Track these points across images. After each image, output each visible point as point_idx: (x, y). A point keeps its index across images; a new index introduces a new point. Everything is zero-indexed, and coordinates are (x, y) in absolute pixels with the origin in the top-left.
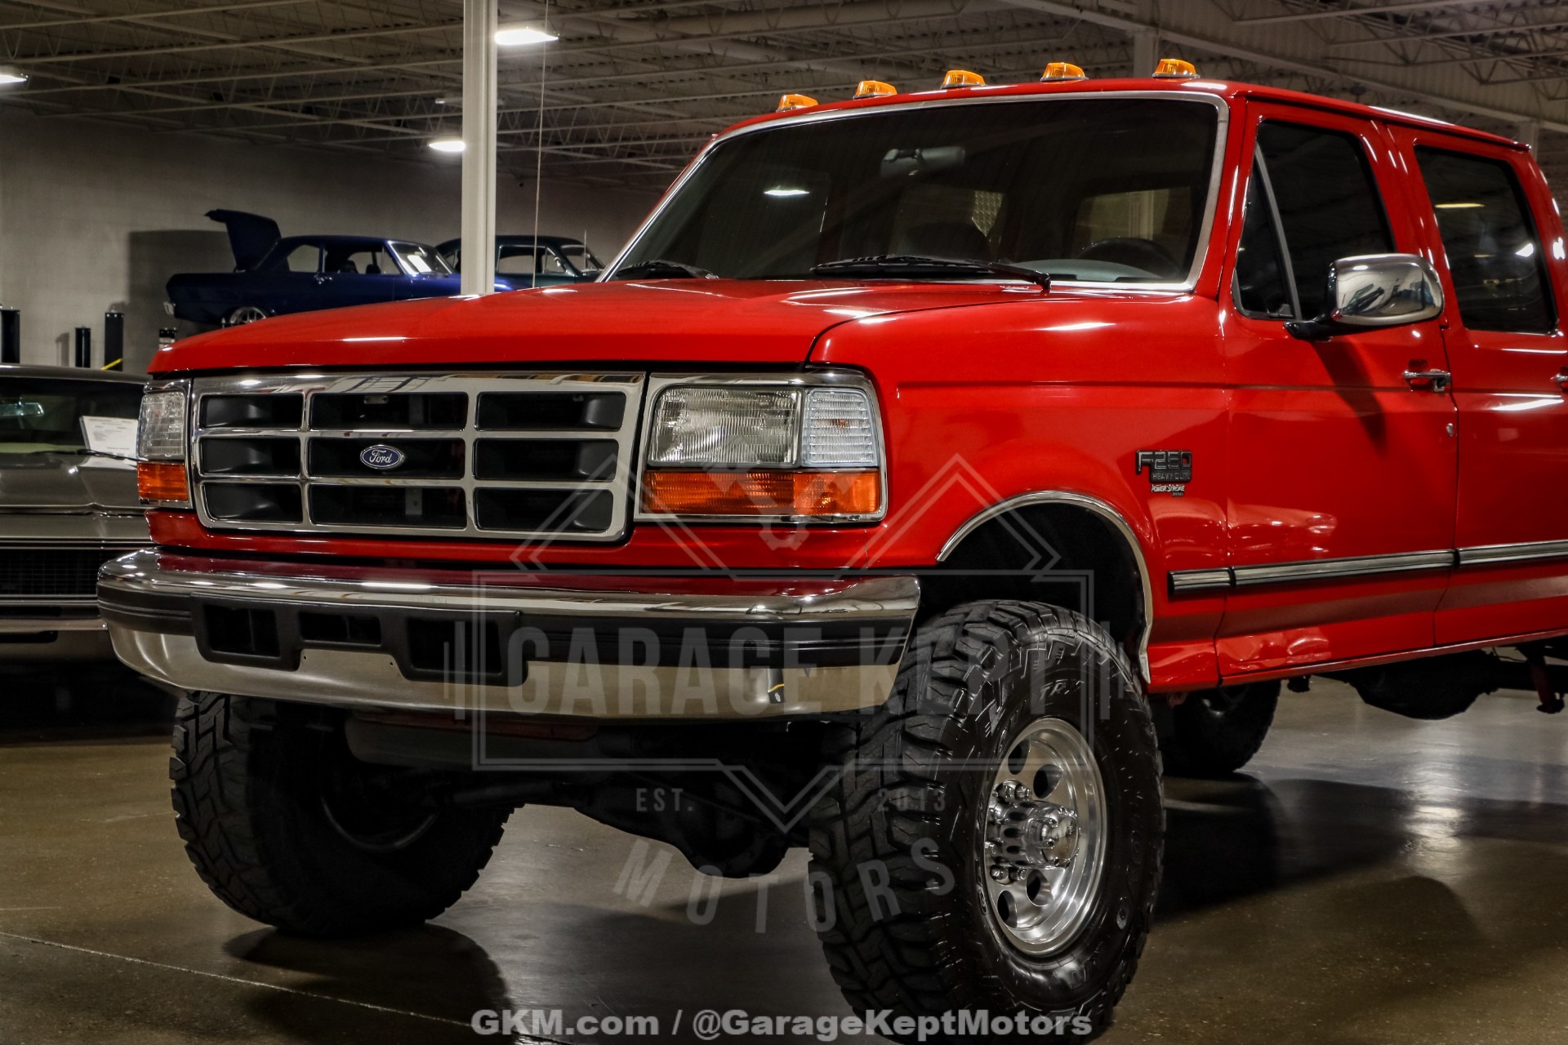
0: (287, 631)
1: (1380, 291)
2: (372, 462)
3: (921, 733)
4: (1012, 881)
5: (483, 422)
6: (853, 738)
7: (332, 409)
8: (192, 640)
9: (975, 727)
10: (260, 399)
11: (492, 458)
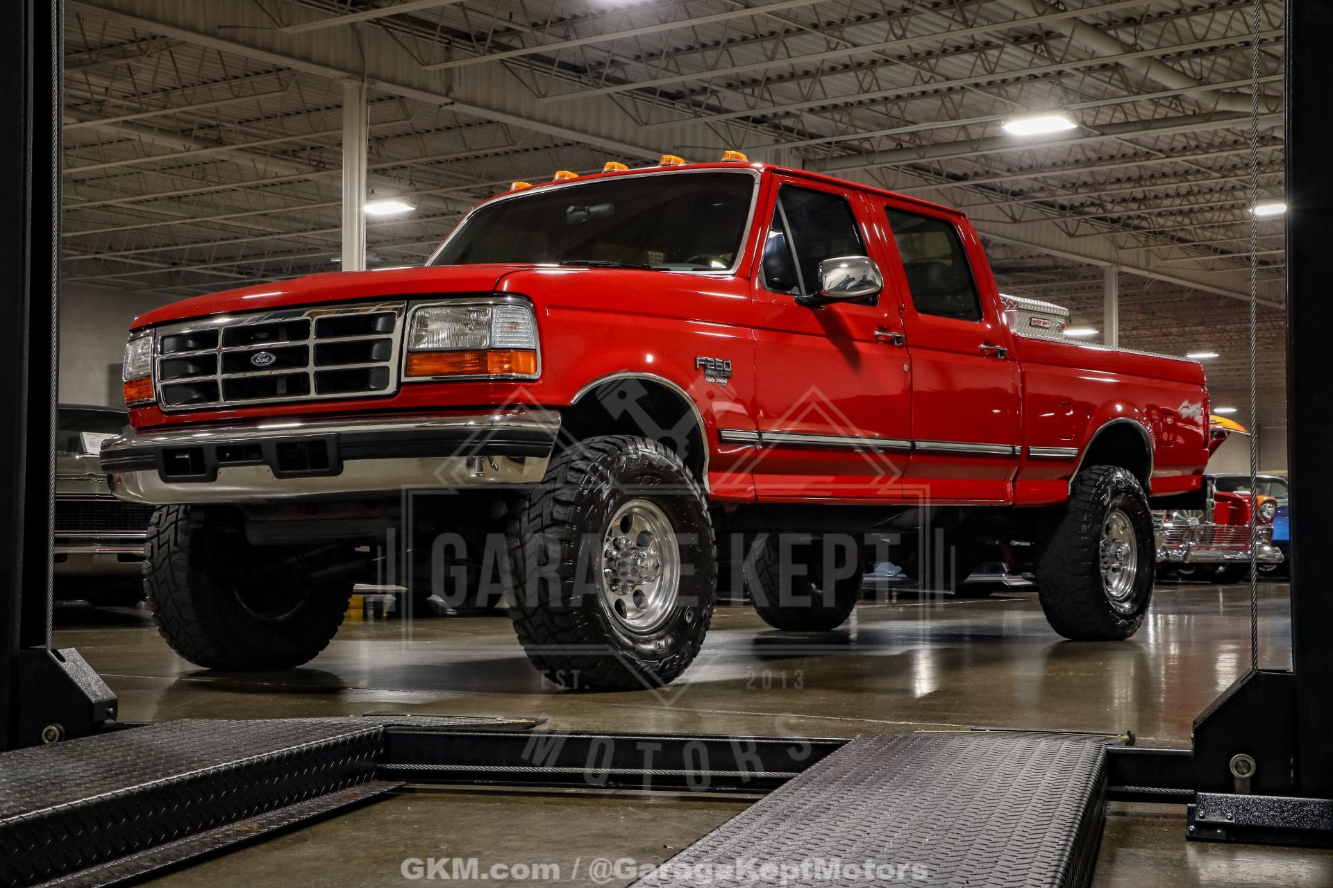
0: (210, 458)
1: (854, 279)
2: (256, 363)
3: (563, 498)
4: (624, 594)
5: (319, 334)
6: (527, 504)
7: (235, 335)
8: (156, 472)
9: (594, 496)
10: (193, 336)
11: (324, 355)
